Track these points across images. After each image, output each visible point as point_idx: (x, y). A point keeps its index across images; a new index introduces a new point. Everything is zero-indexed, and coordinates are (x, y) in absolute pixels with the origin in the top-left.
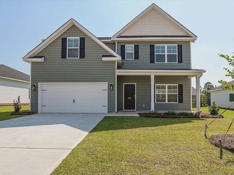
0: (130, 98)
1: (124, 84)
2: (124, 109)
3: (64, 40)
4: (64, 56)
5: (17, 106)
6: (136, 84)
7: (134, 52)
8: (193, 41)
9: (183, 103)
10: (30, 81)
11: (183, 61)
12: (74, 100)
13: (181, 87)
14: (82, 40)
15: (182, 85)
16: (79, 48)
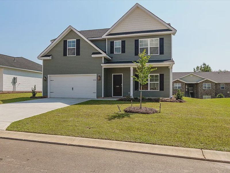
0: (118, 86)
1: (113, 74)
2: (112, 96)
3: (65, 42)
4: (65, 54)
5: (34, 93)
6: (122, 74)
7: (121, 47)
8: (174, 34)
9: (163, 90)
10: (42, 71)
11: (164, 53)
12: (73, 88)
13: (162, 76)
14: (78, 41)
15: (163, 75)
16: (76, 47)
